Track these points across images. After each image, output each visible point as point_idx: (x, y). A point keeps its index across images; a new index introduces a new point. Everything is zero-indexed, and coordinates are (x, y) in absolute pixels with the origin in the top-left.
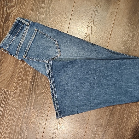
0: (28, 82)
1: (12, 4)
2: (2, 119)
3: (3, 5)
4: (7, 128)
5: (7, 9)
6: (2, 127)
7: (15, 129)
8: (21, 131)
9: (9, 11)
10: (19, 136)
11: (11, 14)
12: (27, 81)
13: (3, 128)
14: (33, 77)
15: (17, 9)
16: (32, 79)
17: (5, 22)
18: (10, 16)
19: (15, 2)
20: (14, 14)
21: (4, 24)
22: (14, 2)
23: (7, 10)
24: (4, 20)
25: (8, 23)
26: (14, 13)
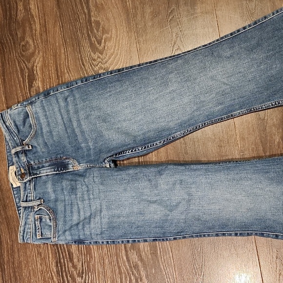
0: (53, 274)
1: (31, 51)
2: (90, 259)
3: (18, 60)
4: (104, 271)
5: (25, 63)
6: (95, 273)
7: (119, 268)
8: (130, 267)
9: (30, 66)
10: (130, 279)
11: (35, 68)
12: (51, 273)
13: (97, 274)
14: (57, 263)
15: (41, 54)
16: (57, 266)
17: (31, 86)
18: (35, 72)
19: (34, 44)
20: (39, 65)
21: (29, 90)
22: (33, 46)
23: (26, 65)
24: (27, 84)
25: (36, 85)
26: (38, 63)
